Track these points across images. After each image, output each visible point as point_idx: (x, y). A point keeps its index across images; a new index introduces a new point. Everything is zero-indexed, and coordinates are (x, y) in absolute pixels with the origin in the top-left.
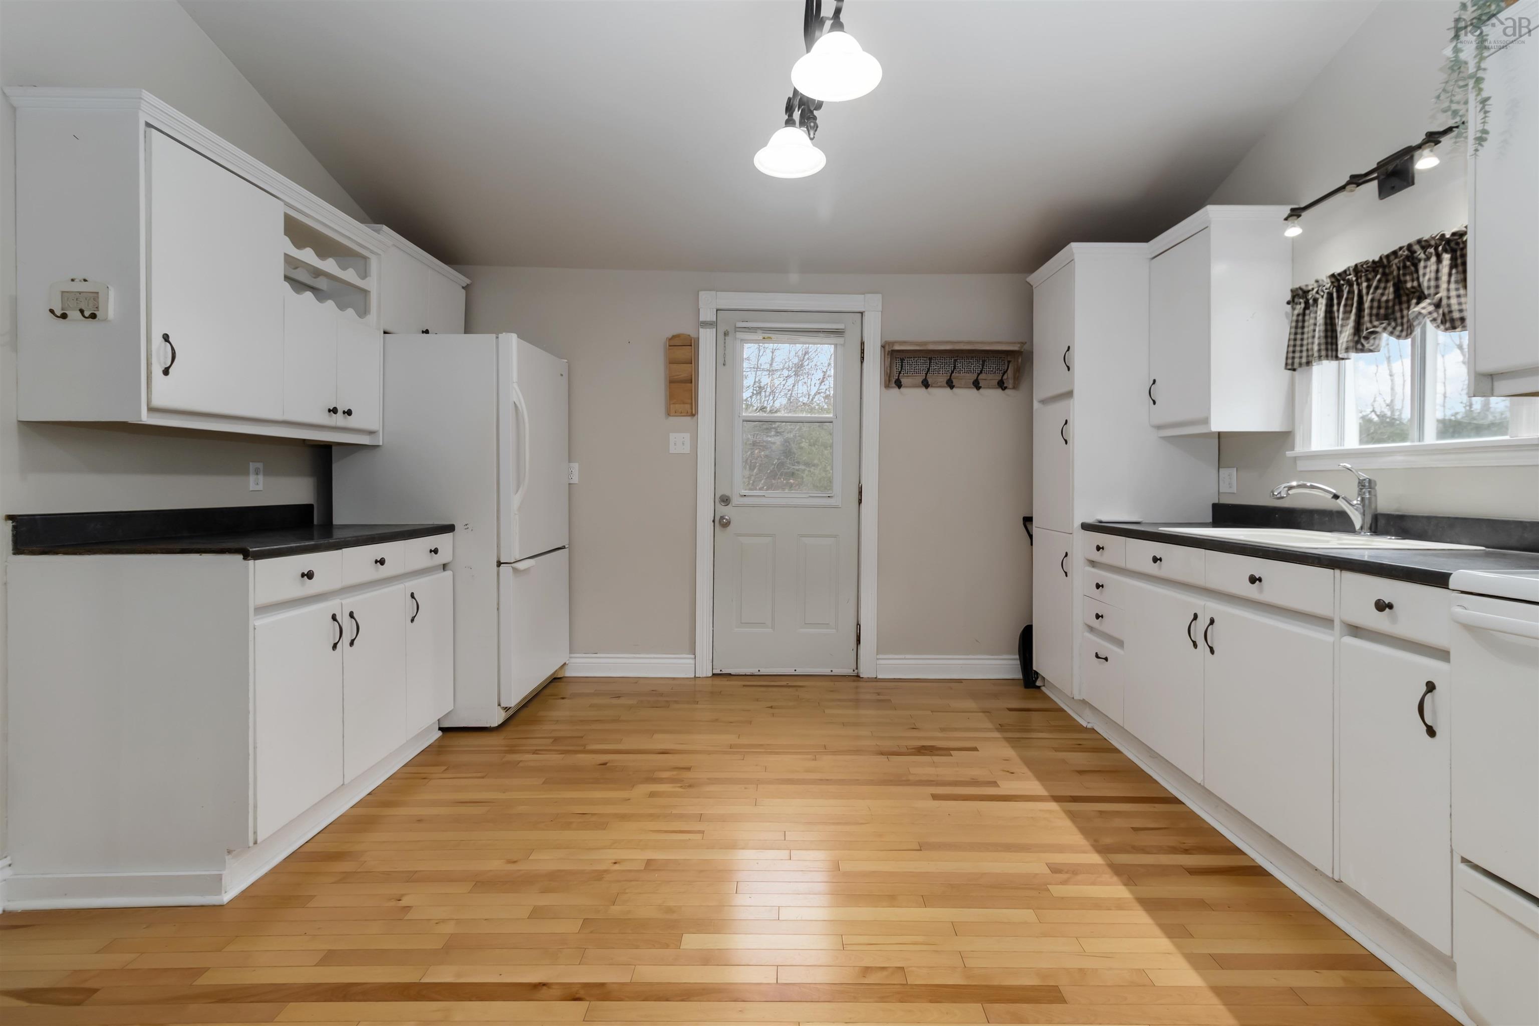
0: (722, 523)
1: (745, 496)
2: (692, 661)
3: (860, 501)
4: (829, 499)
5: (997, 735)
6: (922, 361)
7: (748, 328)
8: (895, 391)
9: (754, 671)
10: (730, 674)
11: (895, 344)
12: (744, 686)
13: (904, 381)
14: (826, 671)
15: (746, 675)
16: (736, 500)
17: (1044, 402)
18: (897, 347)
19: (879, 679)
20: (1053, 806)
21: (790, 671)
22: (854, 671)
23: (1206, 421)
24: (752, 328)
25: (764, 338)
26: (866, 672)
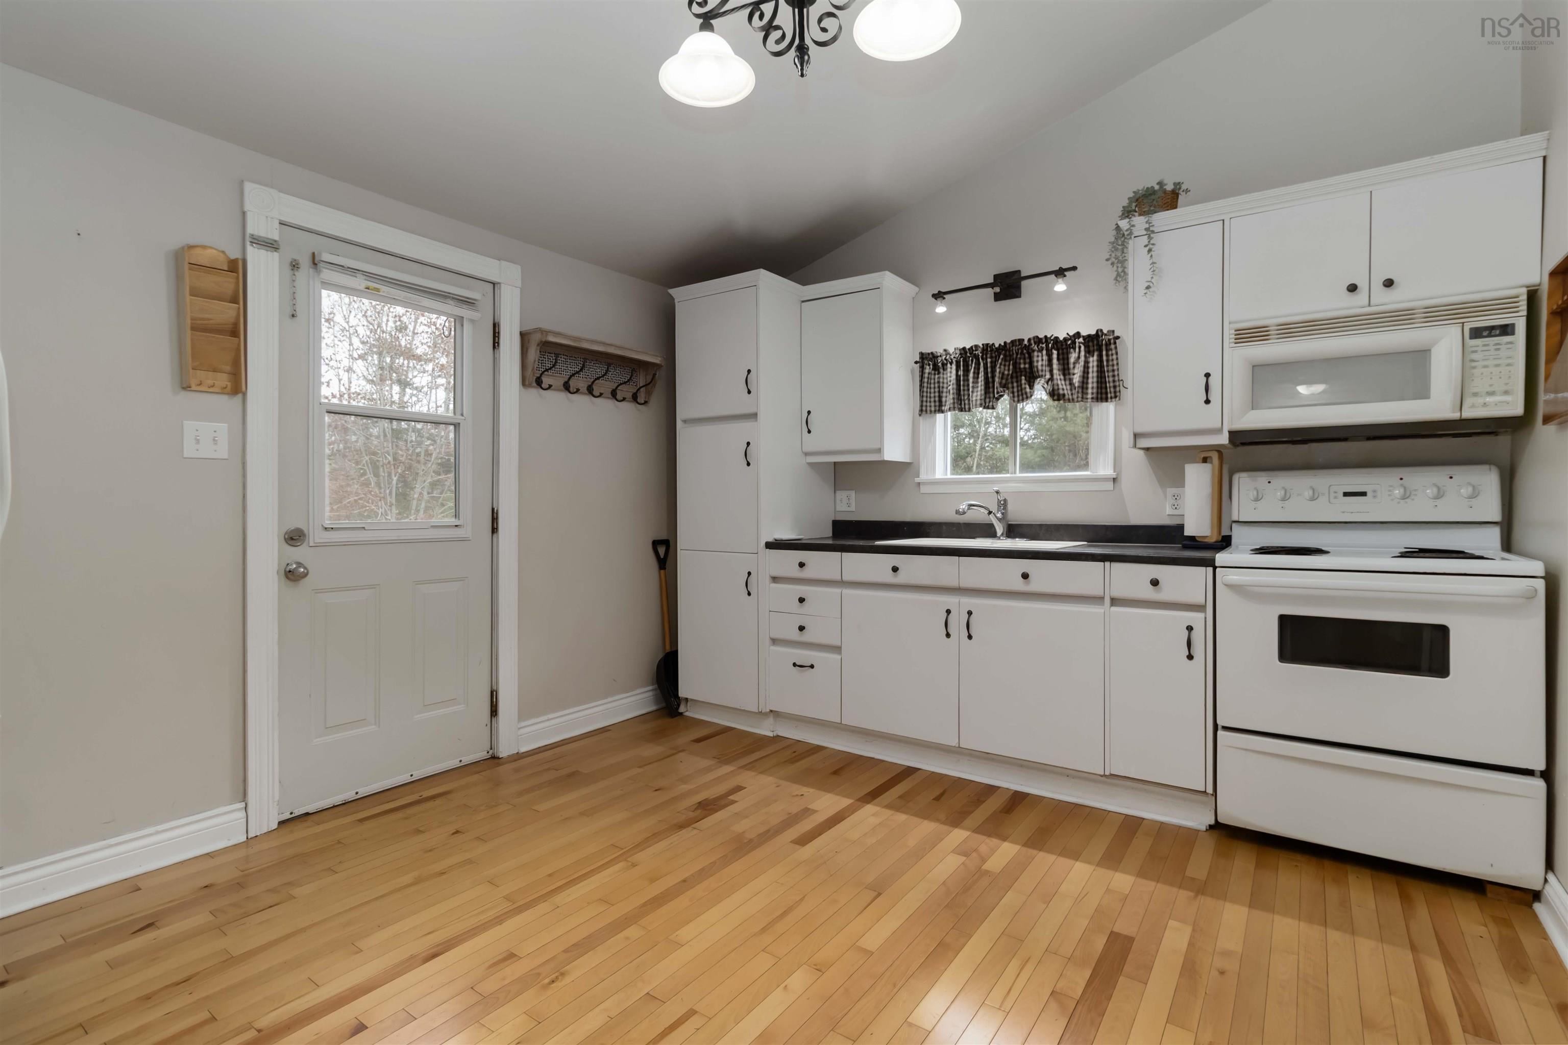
0: (292, 575)
1: (332, 528)
2: (243, 814)
3: (494, 530)
4: (457, 529)
5: (727, 769)
6: (563, 359)
7: (343, 266)
8: (535, 392)
9: (350, 795)
10: (307, 814)
11: (549, 334)
12: (361, 821)
13: (546, 381)
14: (453, 763)
15: (334, 807)
16: (316, 536)
17: (685, 421)
18: (551, 339)
19: (523, 753)
20: (870, 809)
21: (404, 778)
22: (488, 752)
23: (879, 451)
24: (349, 268)
25: (368, 288)
26: (504, 751)
